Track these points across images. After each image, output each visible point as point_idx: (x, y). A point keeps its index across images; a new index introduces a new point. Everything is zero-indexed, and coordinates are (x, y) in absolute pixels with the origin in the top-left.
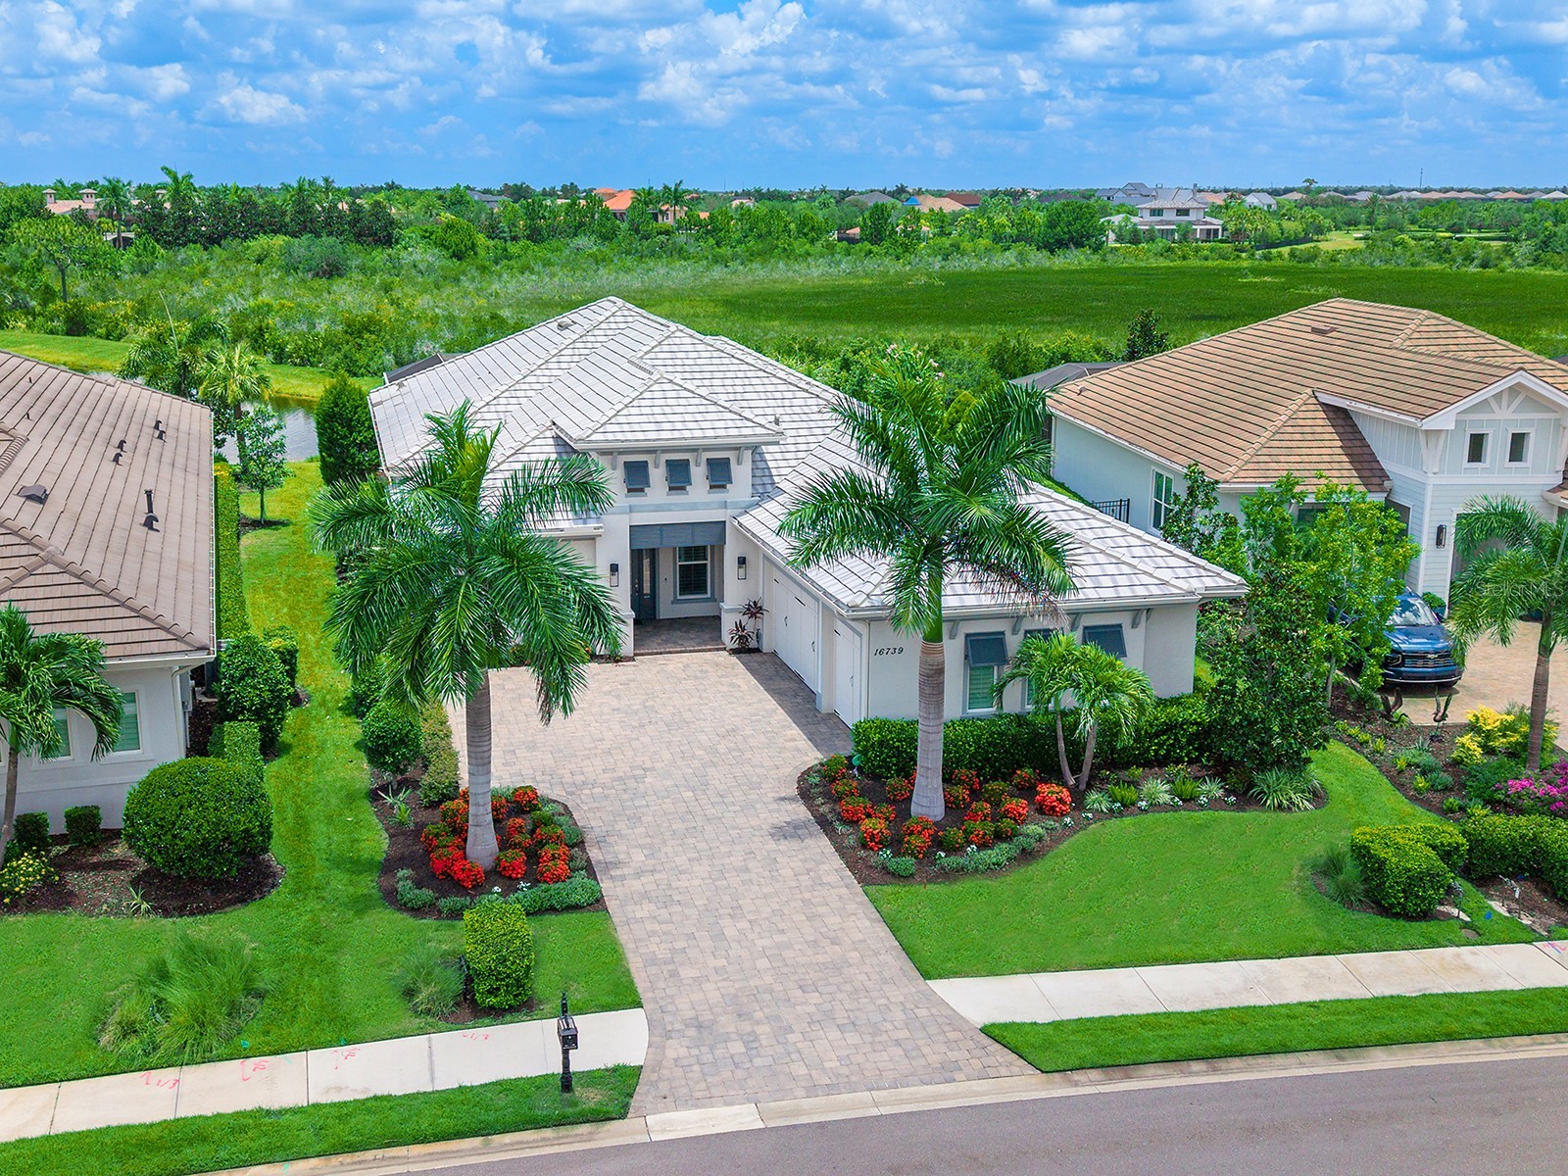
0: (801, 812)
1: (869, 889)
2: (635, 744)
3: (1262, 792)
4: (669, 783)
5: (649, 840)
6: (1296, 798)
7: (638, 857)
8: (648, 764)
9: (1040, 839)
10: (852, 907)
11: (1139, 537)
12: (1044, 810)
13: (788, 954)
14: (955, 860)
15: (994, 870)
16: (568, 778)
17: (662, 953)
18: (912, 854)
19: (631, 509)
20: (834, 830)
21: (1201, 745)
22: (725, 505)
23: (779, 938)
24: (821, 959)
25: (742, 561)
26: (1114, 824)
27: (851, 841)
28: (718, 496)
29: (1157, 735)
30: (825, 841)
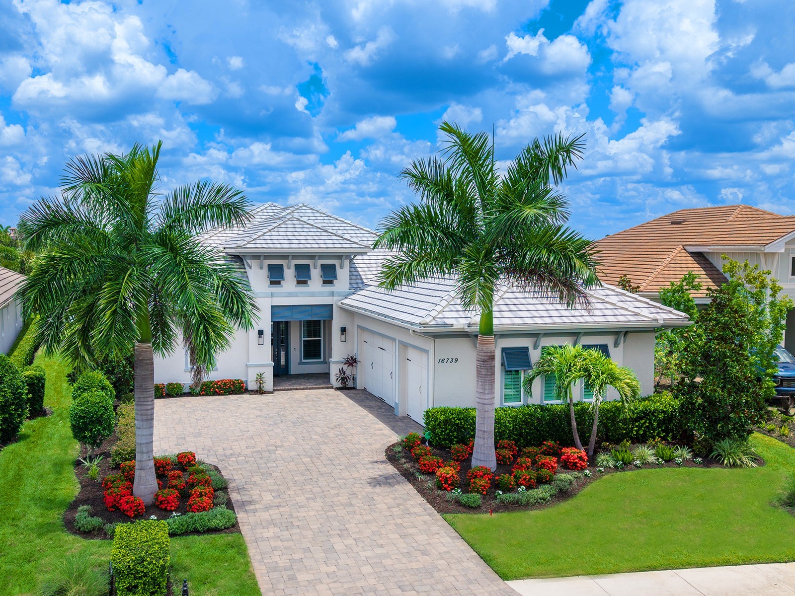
0: (390, 469)
1: (448, 516)
2: (270, 433)
3: (719, 455)
4: (293, 453)
5: (276, 487)
6: (745, 459)
7: (268, 498)
8: (279, 443)
9: (571, 483)
10: (435, 529)
11: (613, 290)
12: (568, 465)
13: (387, 562)
14: (509, 496)
15: (540, 503)
16: (221, 452)
17: (283, 562)
18: (478, 492)
19: (272, 295)
20: (416, 479)
21: (667, 427)
22: (332, 294)
23: (378, 551)
24: (415, 565)
25: (343, 330)
26: (619, 474)
27: (430, 484)
28: (328, 288)
29: (636, 420)
30: (409, 487)
